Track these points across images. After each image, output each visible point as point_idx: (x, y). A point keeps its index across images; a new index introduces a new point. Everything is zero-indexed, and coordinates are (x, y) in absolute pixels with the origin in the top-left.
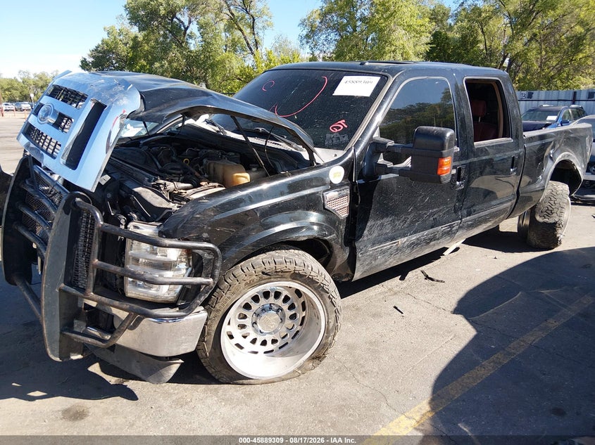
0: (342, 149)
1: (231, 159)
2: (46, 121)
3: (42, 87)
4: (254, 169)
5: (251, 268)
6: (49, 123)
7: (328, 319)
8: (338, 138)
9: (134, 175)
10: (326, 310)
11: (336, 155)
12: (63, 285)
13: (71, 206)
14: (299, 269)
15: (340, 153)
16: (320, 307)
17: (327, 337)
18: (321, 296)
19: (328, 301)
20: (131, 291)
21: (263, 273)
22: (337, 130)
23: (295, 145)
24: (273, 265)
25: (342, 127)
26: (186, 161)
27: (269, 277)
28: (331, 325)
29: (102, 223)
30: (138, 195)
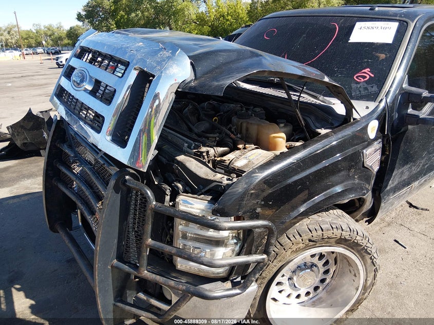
0: (374, 100)
1: (257, 115)
2: (83, 88)
3: (50, 36)
4: (282, 125)
5: (298, 237)
6: (86, 90)
7: (367, 277)
8: (366, 89)
9: (170, 138)
10: (366, 269)
11: (367, 108)
12: (115, 261)
13: (121, 186)
14: (346, 235)
15: (372, 105)
16: (360, 267)
17: (364, 294)
18: (363, 258)
19: (369, 261)
20: (181, 264)
21: (310, 240)
22: (363, 80)
23: (321, 98)
24: (320, 232)
25: (368, 77)
26: (216, 120)
27: (314, 243)
28: (369, 283)
29: (154, 203)
30: (181, 164)
